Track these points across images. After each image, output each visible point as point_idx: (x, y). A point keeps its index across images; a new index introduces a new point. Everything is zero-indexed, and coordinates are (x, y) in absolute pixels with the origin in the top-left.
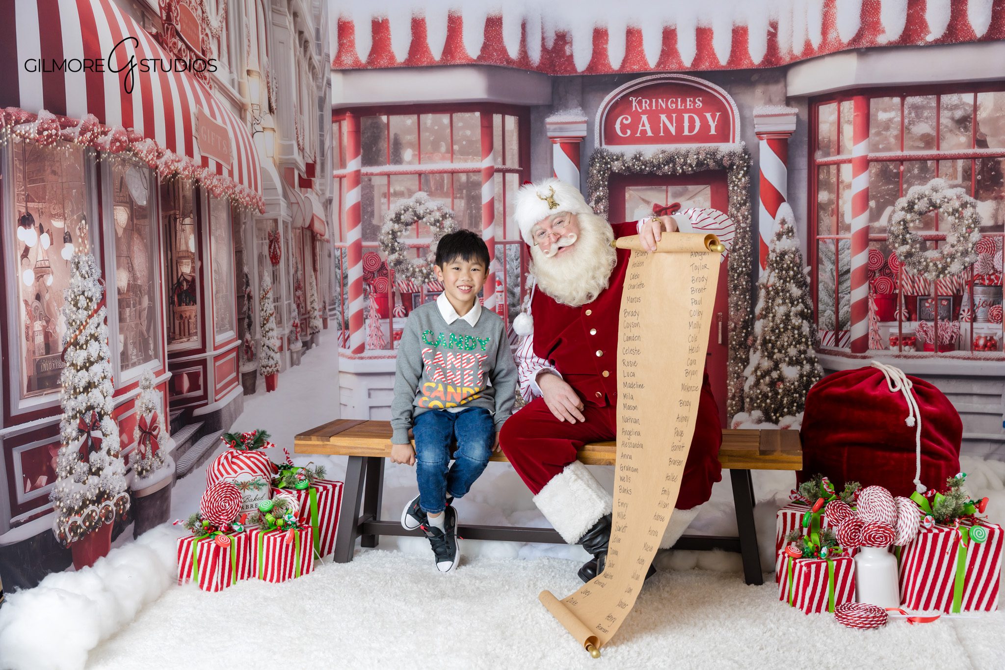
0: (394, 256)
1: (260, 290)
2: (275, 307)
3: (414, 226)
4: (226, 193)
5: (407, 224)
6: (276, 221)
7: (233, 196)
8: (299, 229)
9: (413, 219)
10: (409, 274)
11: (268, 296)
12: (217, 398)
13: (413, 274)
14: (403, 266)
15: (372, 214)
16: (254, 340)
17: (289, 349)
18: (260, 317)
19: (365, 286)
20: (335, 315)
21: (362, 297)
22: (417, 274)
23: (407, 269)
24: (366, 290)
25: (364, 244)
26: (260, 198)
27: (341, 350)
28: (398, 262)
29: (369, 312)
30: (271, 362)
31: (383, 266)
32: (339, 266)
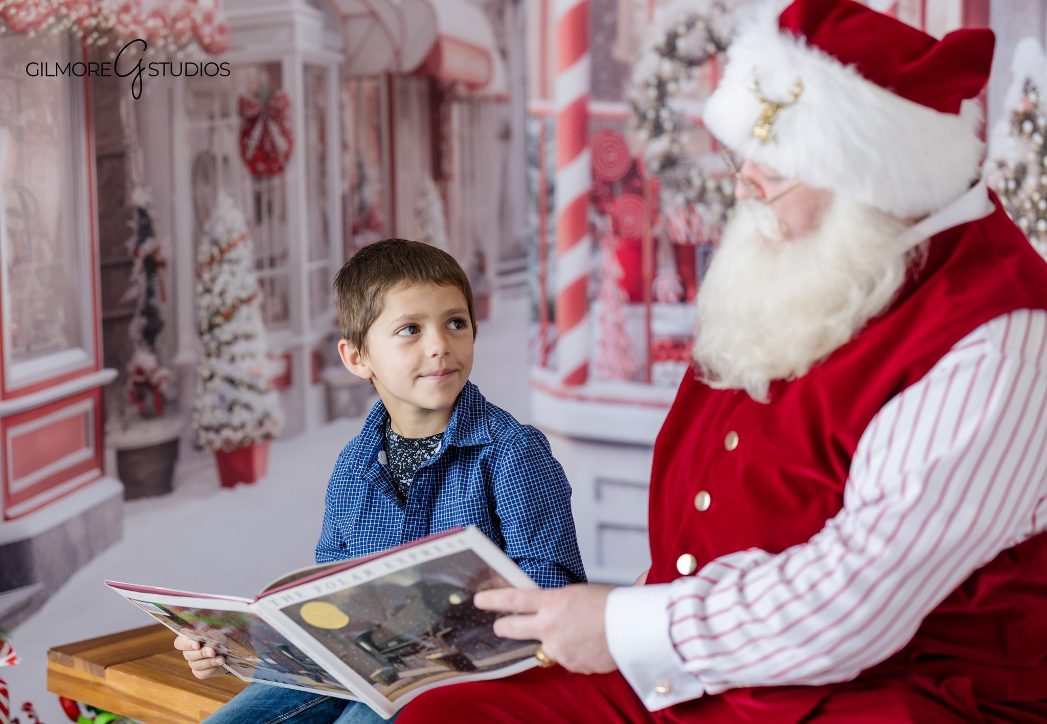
0: (660, 146)
1: (196, 244)
2: (261, 282)
3: (706, 69)
4: (59, 19)
5: (691, 63)
6: (274, 69)
7: (92, 22)
8: (374, 77)
9: (705, 51)
10: (692, 194)
11: (232, 255)
12: (12, 512)
13: (702, 196)
14: (677, 173)
15: (612, 33)
16: (170, 367)
17: (316, 380)
18: (197, 308)
19: (593, 217)
20: (523, 284)
21: (585, 244)
22: (712, 196)
23: (689, 182)
24: (593, 229)
25: (598, 108)
26: (208, 18)
27: (538, 374)
28: (669, 162)
29: (599, 281)
30: (239, 416)
31: (634, 169)
32: (535, 161)
